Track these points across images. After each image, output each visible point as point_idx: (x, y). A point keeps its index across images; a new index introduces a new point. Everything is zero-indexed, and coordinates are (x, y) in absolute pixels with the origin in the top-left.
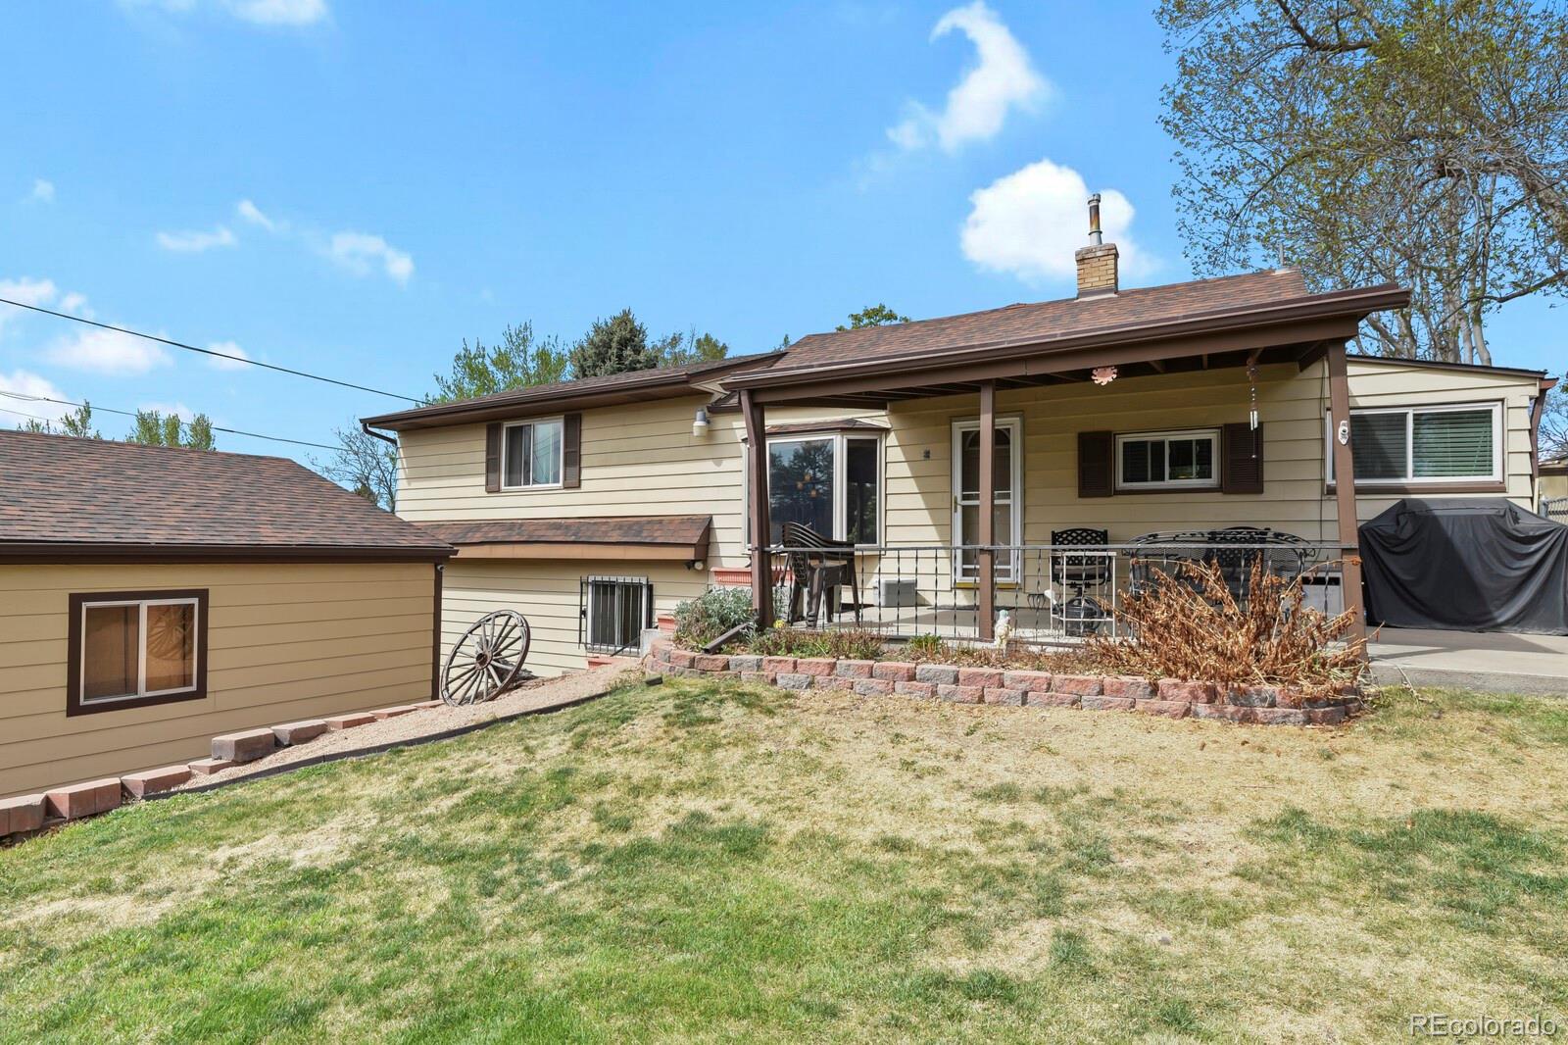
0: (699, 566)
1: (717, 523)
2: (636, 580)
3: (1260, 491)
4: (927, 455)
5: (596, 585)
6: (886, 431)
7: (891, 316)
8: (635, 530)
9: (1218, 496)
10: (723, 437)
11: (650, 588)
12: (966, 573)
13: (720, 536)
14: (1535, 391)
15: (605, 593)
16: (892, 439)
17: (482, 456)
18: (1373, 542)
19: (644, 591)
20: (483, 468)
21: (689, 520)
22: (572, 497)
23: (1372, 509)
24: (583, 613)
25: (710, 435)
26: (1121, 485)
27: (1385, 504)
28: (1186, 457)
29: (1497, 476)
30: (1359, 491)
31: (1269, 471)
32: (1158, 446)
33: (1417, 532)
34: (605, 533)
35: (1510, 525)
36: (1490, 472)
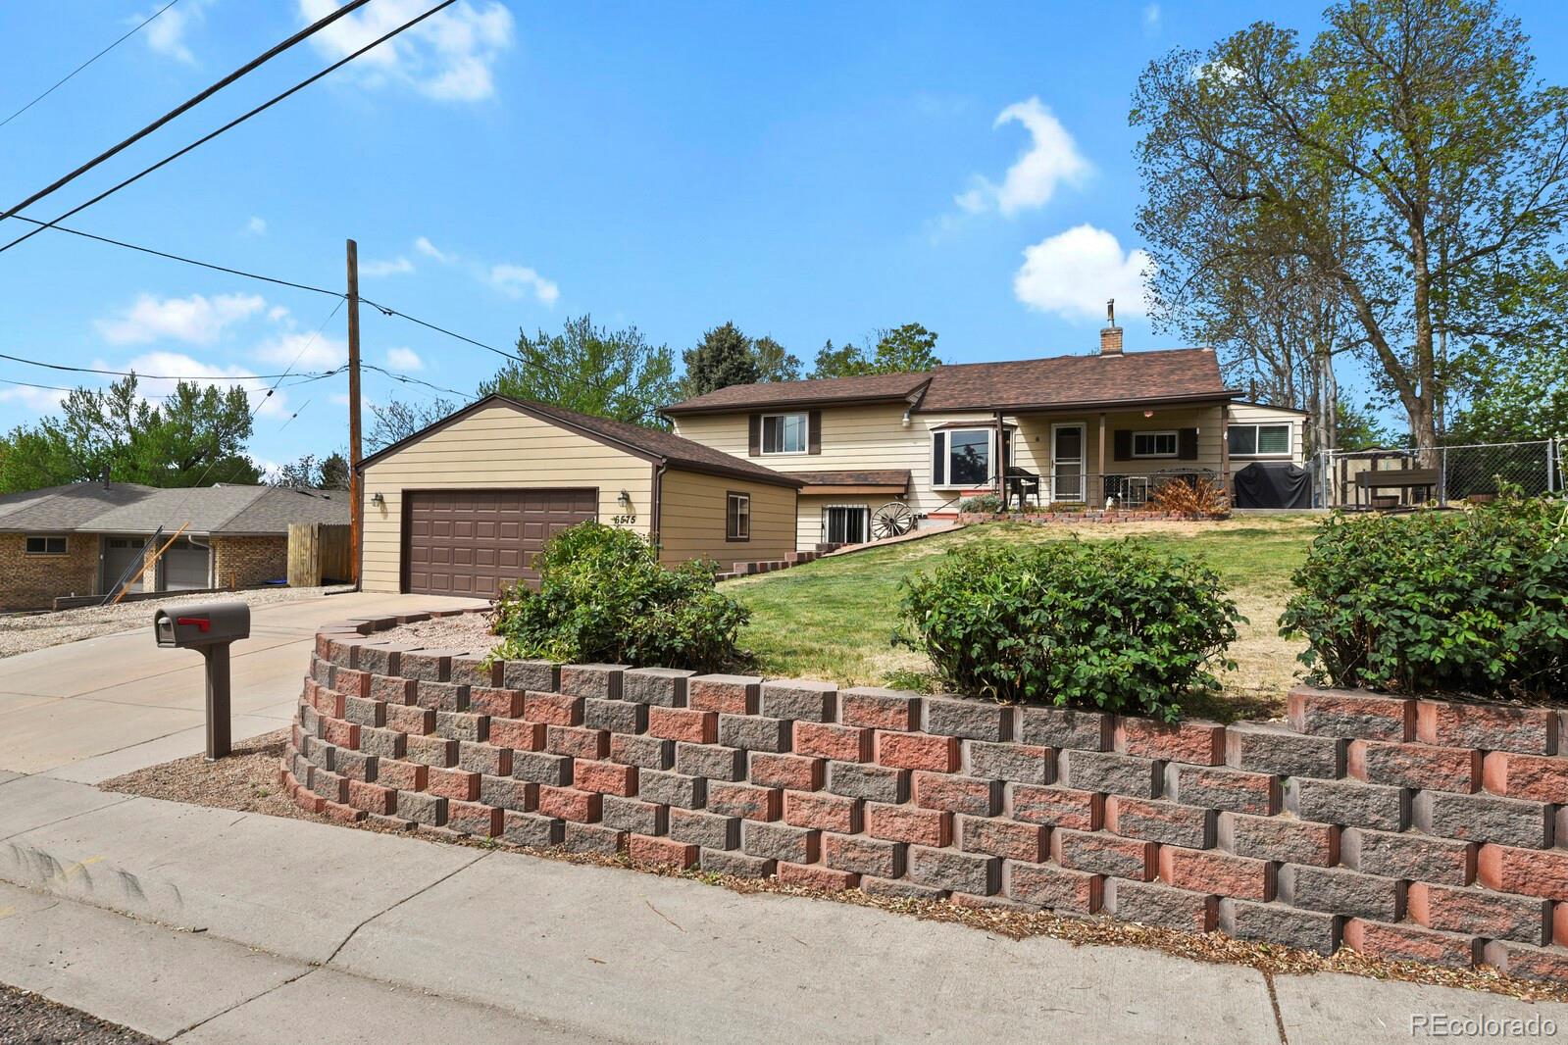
0: (905, 497)
1: (913, 473)
2: (861, 506)
3: (1196, 458)
4: (1037, 440)
5: (830, 509)
6: (1016, 427)
7: (922, 332)
8: (862, 478)
9: (1177, 461)
10: (917, 427)
11: (869, 510)
12: (1057, 498)
13: (915, 481)
14: (1304, 419)
15: (839, 516)
16: (1019, 431)
17: (747, 434)
18: (1240, 478)
19: (865, 513)
20: (747, 441)
21: (898, 472)
22: (815, 459)
23: (1238, 467)
24: (823, 527)
25: (910, 427)
26: (1134, 455)
27: (1245, 465)
28: (1164, 444)
29: (1289, 453)
30: (1231, 459)
31: (1200, 451)
32: (1151, 438)
33: (1257, 474)
34: (842, 479)
35: (1290, 471)
36: (1287, 451)
